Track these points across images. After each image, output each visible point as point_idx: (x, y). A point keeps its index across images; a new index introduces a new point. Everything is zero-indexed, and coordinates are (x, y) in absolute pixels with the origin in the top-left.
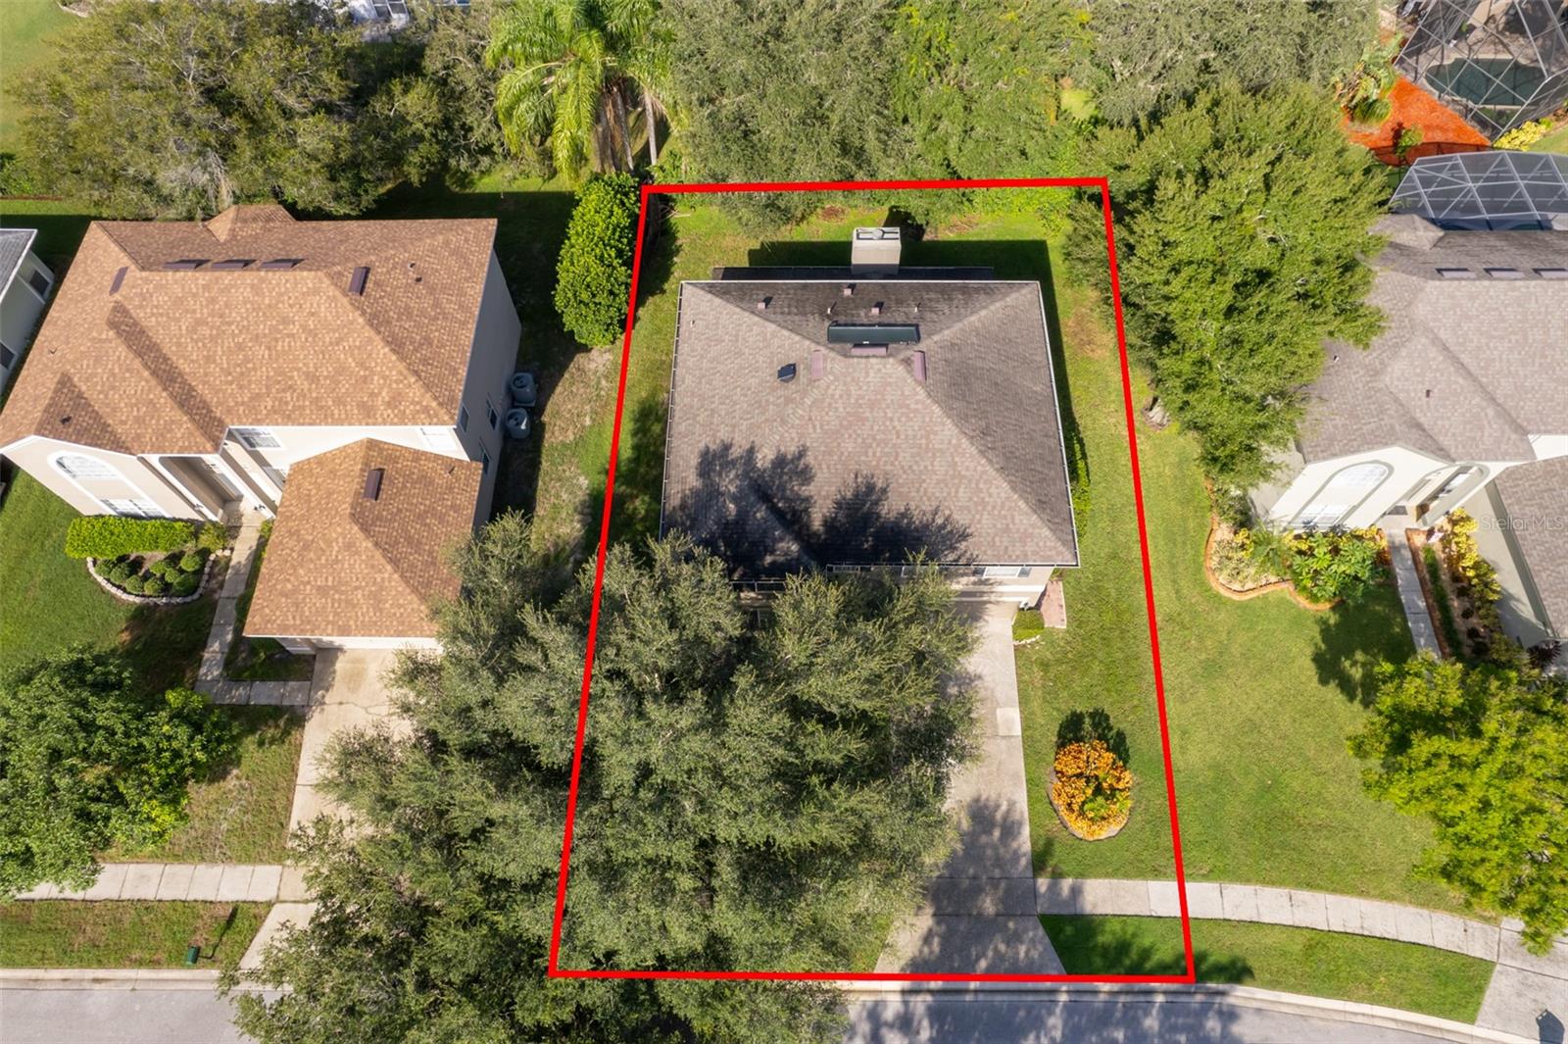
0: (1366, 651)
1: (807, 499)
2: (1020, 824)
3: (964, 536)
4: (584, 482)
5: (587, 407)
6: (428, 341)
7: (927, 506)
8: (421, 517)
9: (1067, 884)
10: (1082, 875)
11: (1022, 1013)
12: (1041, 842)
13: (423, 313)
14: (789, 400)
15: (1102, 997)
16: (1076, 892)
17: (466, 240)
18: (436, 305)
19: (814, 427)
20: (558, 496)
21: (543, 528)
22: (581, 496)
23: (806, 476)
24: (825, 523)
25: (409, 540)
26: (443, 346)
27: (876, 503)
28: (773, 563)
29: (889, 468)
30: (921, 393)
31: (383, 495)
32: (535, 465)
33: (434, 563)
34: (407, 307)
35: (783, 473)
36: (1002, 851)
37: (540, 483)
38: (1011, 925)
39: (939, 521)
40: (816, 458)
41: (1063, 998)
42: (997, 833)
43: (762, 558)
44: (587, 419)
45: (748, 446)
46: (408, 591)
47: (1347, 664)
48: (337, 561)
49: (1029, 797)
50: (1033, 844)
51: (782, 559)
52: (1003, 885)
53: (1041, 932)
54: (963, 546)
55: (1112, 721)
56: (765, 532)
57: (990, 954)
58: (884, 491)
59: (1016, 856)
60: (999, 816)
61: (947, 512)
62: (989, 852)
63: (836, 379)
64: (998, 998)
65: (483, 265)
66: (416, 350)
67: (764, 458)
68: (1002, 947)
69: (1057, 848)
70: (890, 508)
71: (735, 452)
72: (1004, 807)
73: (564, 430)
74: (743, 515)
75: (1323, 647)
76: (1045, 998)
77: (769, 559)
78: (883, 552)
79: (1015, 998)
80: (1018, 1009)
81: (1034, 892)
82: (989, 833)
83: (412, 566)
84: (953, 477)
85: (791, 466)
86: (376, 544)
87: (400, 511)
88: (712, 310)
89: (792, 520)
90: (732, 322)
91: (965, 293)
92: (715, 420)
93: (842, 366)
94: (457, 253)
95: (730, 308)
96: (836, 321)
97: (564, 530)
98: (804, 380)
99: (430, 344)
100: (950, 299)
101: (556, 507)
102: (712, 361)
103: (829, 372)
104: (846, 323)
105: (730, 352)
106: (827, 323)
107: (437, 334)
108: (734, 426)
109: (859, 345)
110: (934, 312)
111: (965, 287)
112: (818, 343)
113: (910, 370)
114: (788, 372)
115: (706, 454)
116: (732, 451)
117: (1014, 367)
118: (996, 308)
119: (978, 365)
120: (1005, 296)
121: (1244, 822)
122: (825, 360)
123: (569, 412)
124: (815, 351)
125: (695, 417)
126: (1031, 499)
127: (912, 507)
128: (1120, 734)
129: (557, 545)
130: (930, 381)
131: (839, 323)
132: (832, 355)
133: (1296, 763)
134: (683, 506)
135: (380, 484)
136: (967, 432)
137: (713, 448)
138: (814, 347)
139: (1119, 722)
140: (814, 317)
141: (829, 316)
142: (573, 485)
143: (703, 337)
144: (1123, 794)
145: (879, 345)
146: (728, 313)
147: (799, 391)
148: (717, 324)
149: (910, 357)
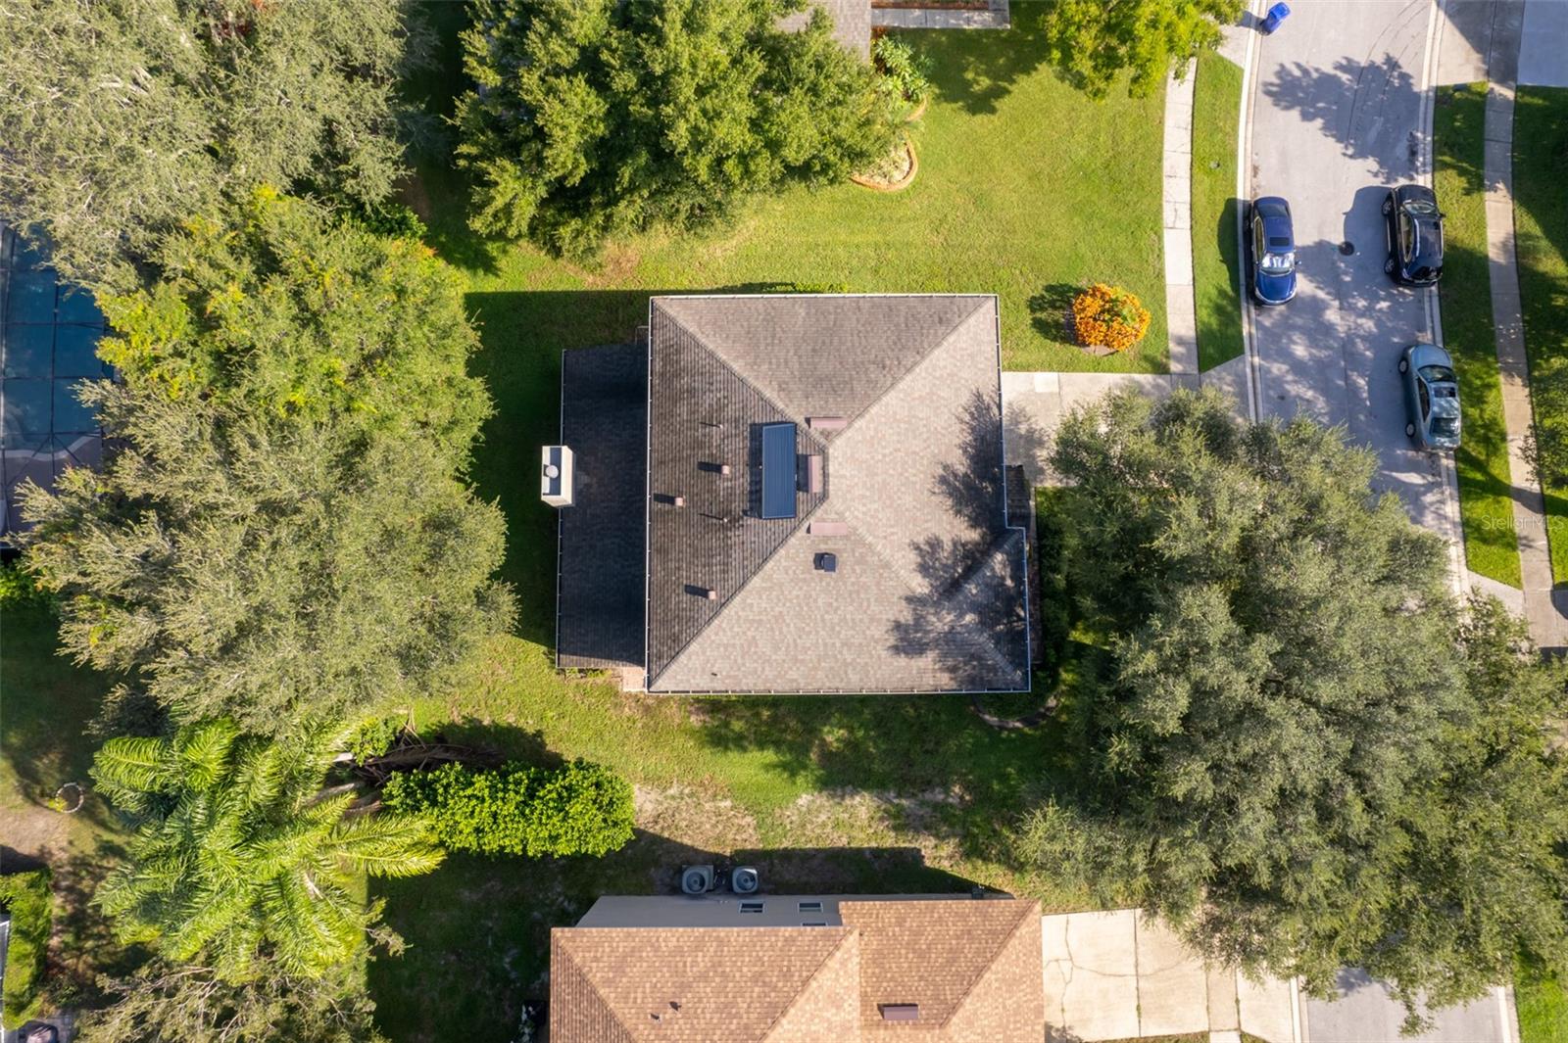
0: (966, 69)
1: (955, 544)
2: (1132, 380)
3: (979, 396)
4: (804, 799)
5: (707, 806)
6: (757, 978)
7: (957, 427)
8: (922, 955)
9: (1173, 347)
10: (1166, 335)
11: (1271, 393)
12: (1145, 365)
13: (721, 991)
14: (861, 561)
15: (1254, 331)
16: (1180, 341)
17: (596, 959)
18: (703, 977)
19: (892, 534)
20: (824, 825)
21: (862, 836)
22: (822, 800)
23: (935, 544)
24: (973, 527)
25: (951, 962)
26: (760, 959)
27: (955, 476)
28: (1012, 578)
29: (925, 462)
30: (858, 424)
31: (909, 1000)
32: (787, 855)
33: (969, 932)
34: (718, 1010)
35: (934, 568)
37: (809, 846)
39: (967, 418)
40: (919, 533)
41: (1256, 360)
43: (1009, 588)
44: (722, 804)
45: (904, 603)
46: (1005, 952)
47: (976, 88)
49: (1110, 371)
50: (1145, 371)
51: (1008, 570)
53: (1212, 372)
54: (986, 398)
55: (1037, 295)
56: (987, 585)
58: (946, 467)
59: (1157, 386)
61: (960, 410)
63: (848, 509)
64: (1260, 409)
65: (629, 934)
66: (774, 989)
67: (921, 586)
69: (1148, 352)
70: (961, 465)
71: (906, 616)
73: (740, 829)
74: (975, 607)
75: (961, 104)
76: (1258, 374)
77: (1009, 582)
78: (994, 474)
79: (1259, 397)
80: (1268, 396)
81: (1183, 375)
83: (978, 953)
84: (932, 401)
85: (928, 556)
86: (966, 994)
87: (921, 978)
88: (704, 653)
89: (973, 559)
90: (731, 629)
91: (678, 375)
92: (856, 641)
93: (835, 501)
94: (619, 968)
95: (709, 632)
96: (745, 512)
97: (863, 813)
98: (840, 545)
99: (761, 974)
100: (692, 392)
101: (837, 825)
102: (776, 648)
103: (841, 516)
104: (751, 501)
105: (772, 629)
106: (750, 521)
107: (745, 969)
108: (872, 620)
109: (803, 485)
110: (721, 409)
111: (662, 375)
112: (795, 529)
113: (839, 433)
114: (824, 561)
115: (896, 650)
116: (903, 621)
117: (784, 332)
118: (710, 342)
119: (797, 366)
120: (685, 332)
121: (1116, 200)
122: (824, 520)
123: (715, 826)
124: (808, 531)
125: (846, 664)
126: (941, 330)
127: (957, 441)
128: (1049, 288)
129: (882, 819)
130: (841, 413)
131: (751, 509)
132: (819, 512)
133: (1064, 147)
134: (953, 670)
135: (896, 1005)
136: (889, 383)
137: (892, 641)
138: (801, 533)
139: (1036, 288)
140: (735, 536)
141: (734, 520)
142: (809, 811)
143: (740, 661)
144: (1118, 292)
145: (802, 464)
146: (717, 634)
147: (853, 551)
148: (726, 647)
149: (822, 433)
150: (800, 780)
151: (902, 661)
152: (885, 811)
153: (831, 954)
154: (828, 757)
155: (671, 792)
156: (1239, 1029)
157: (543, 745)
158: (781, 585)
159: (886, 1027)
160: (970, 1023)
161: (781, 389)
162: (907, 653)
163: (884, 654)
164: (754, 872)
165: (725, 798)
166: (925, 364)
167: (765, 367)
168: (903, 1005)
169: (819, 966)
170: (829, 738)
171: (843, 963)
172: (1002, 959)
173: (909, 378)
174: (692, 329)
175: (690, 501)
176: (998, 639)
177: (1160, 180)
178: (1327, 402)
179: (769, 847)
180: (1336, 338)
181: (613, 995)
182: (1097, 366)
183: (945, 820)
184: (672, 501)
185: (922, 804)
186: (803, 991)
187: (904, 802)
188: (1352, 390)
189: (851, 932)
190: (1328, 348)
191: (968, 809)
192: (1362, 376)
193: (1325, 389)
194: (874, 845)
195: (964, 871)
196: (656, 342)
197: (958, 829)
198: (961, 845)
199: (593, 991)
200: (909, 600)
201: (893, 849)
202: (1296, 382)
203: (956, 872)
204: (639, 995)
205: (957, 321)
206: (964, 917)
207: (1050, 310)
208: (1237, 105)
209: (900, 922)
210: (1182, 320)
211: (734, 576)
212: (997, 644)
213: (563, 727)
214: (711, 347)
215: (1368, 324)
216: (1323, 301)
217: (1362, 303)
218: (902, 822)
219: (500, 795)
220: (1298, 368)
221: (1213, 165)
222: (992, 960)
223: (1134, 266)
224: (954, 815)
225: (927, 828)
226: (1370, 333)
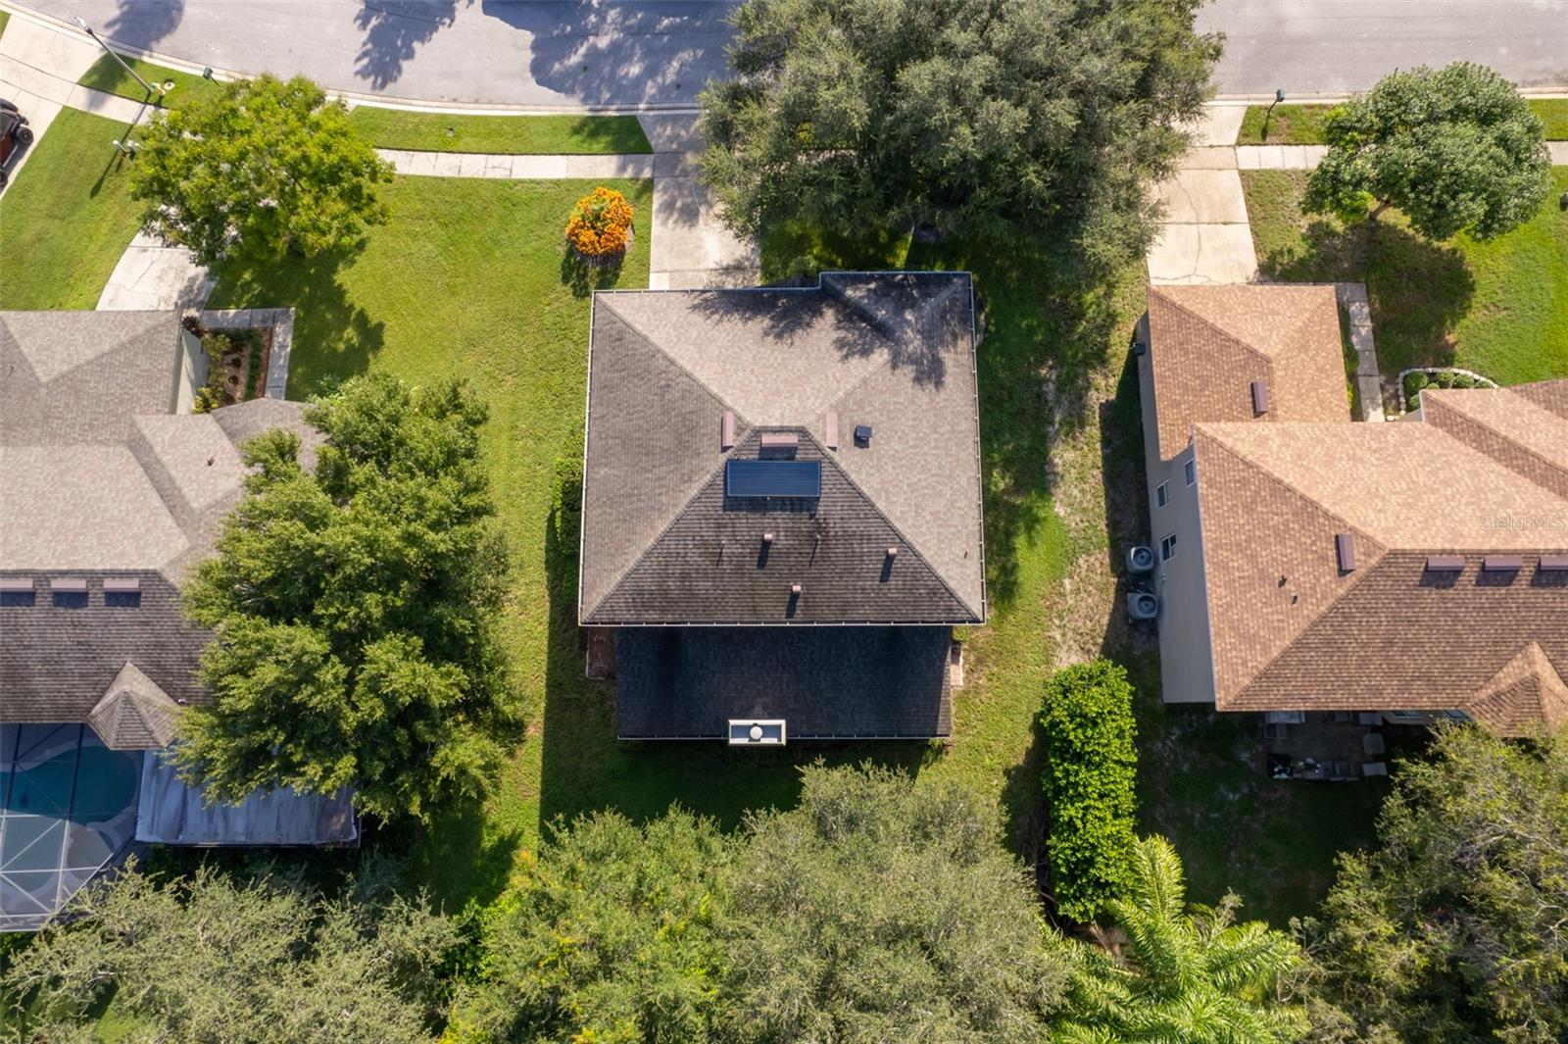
0: (335, 350)
1: (839, 328)
2: (659, 211)
3: (694, 307)
4: (1060, 510)
5: (1071, 602)
6: (1249, 509)
7: (726, 325)
8: (1206, 383)
9: (629, 174)
10: (614, 180)
11: (673, 95)
12: (643, 200)
13: (1264, 542)
14: (860, 404)
15: (614, 108)
16: (622, 168)
17: (1244, 663)
18: (1252, 559)
19: (834, 376)
20: (1082, 491)
21: (1091, 456)
22: (1059, 493)
23: (840, 344)
24: (821, 314)
25: (1209, 358)
27: (773, 327)
28: (868, 283)
29: (762, 350)
30: (728, 401)
31: (1247, 391)
32: (1113, 525)
33: (1181, 344)
34: (1282, 541)
35: (863, 345)
36: (676, 193)
37: (1103, 505)
38: (674, 146)
39: (716, 317)
40: (832, 356)
41: (642, 106)
42: (679, 204)
43: (878, 286)
44: (1068, 587)
45: (897, 372)
46: (1196, 313)
47: (355, 340)
48: (1271, 331)
49: (649, 228)
50: (650, 199)
51: (860, 286)
52: (677, 172)
53: (653, 143)
54: (696, 302)
55: (571, 291)
56: (876, 302)
57: (692, 129)
58: (766, 334)
59: (665, 190)
60: (676, 215)
61: (709, 322)
62: (686, 193)
63: (813, 411)
65: (1217, 634)
66: (1257, 492)
67: (881, 356)
68: (683, 133)
69: (632, 195)
70: (763, 322)
71: (908, 372)
72: (671, 222)
73: (1090, 569)
74: (899, 309)
75: (370, 356)
76: (655, 106)
77: (872, 286)
78: (770, 297)
79: (676, 105)
80: (675, 98)
81: (654, 167)
82: (684, 205)
83: (1199, 336)
84: (702, 344)
85: (852, 350)
86: (1238, 342)
87: (1227, 382)
88: (947, 563)
89: (852, 314)
90: (924, 534)
91: (665, 593)
92: (932, 419)
93: (807, 421)
94: (1250, 640)
95: (928, 555)
96: (812, 517)
97: (1070, 455)
98: (846, 421)
99: (1245, 506)
100: (684, 577)
101: (1082, 479)
102: (941, 494)
103: (822, 417)
104: (801, 510)
105: (924, 495)
106: (821, 510)
107: (1241, 521)
108: (913, 402)
109: (789, 452)
110: (705, 544)
111: (663, 610)
112: (832, 463)
113: (739, 418)
114: (861, 439)
115: (939, 384)
116: (913, 375)
117: (625, 486)
118: (634, 557)
119: (664, 468)
120: (621, 584)
121: (480, 219)
122: (825, 434)
123: (1089, 594)
124: (834, 449)
125: (953, 432)
126: (629, 337)
127: (740, 325)
128: (566, 280)
129: (1074, 439)
130: (718, 420)
131: (809, 510)
132: (817, 437)
133: (423, 263)
134: (955, 337)
135: (1254, 402)
136: (685, 379)
137: (931, 387)
138: (836, 456)
139: (565, 293)
140: (835, 527)
141: (819, 528)
142: (1071, 505)
143: (953, 530)
144: (575, 215)
145: (769, 453)
146: (929, 549)
147: (851, 410)
148: (940, 542)
149: (738, 435)
150: (1042, 514)
151: (948, 379)
152: (1067, 435)
153: (1221, 445)
154: (1018, 488)
155: (1059, 638)
156: (1234, 147)
157: (1018, 768)
158: (883, 482)
159: (1275, 409)
160: (1262, 340)
161: (690, 480)
162: (942, 375)
163: (943, 396)
164: (1133, 550)
165: (1062, 585)
166: (666, 349)
167: (664, 499)
168: (1253, 395)
169: (1232, 454)
170: (1002, 486)
171: (1227, 435)
172: (1203, 315)
173: (680, 362)
174: (618, 577)
175: (795, 578)
176: (926, 296)
177: (462, 179)
178: (683, 50)
179: (1107, 541)
180: (624, 41)
181: (1278, 643)
182: (645, 239)
183: (1072, 382)
184: (795, 596)
185: (1058, 401)
186: (1257, 467)
187: (1058, 418)
188: (671, 30)
189: (1198, 429)
190: (633, 47)
191: (1060, 362)
192: (660, 21)
193: (671, 52)
194: (1098, 446)
195: (1118, 363)
196: (627, 617)
197: (1080, 370)
198: (1094, 367)
199: (1275, 662)
200: (894, 366)
201: (1101, 428)
202: (664, 75)
203: (1120, 372)
204: (1275, 617)
205: (621, 324)
206: (1167, 350)
207: (588, 279)
208: (392, 112)
209: (1176, 404)
210: (603, 166)
211: (875, 528)
212: (930, 296)
213: (1000, 748)
214: (639, 555)
215: (612, 14)
216: (588, 49)
217: (593, 18)
218: (1076, 420)
219: (1081, 789)
220: (650, 72)
221: (450, 134)
222: (1205, 322)
223: (547, 204)
224: (1068, 374)
225: (1080, 398)
226: (620, 13)
